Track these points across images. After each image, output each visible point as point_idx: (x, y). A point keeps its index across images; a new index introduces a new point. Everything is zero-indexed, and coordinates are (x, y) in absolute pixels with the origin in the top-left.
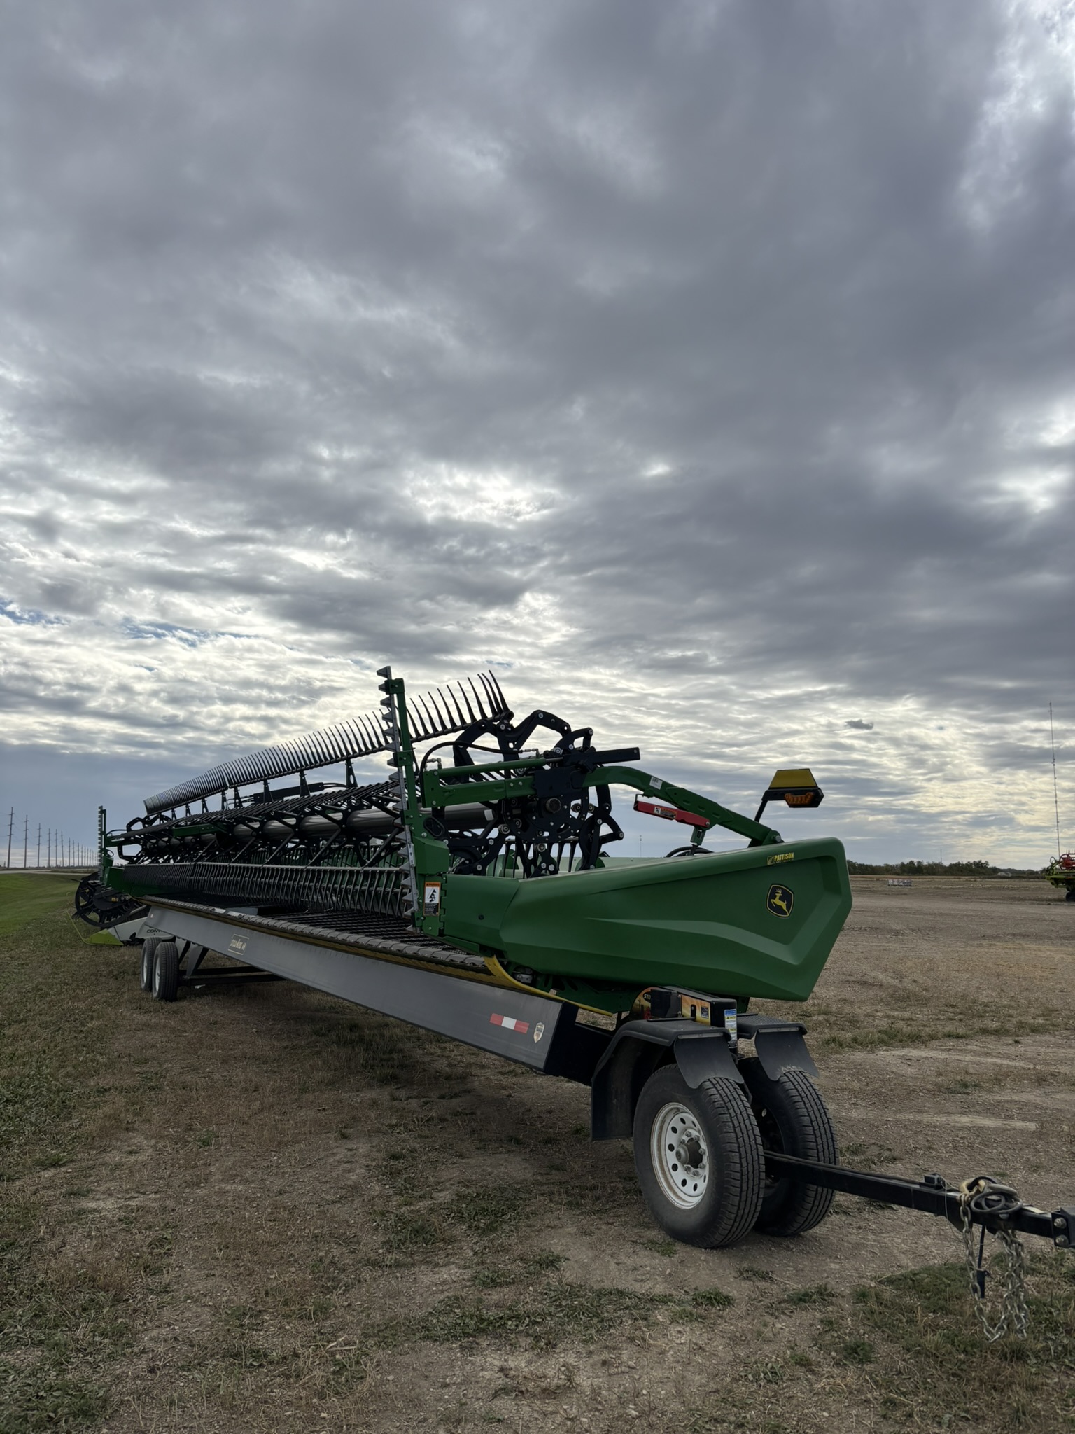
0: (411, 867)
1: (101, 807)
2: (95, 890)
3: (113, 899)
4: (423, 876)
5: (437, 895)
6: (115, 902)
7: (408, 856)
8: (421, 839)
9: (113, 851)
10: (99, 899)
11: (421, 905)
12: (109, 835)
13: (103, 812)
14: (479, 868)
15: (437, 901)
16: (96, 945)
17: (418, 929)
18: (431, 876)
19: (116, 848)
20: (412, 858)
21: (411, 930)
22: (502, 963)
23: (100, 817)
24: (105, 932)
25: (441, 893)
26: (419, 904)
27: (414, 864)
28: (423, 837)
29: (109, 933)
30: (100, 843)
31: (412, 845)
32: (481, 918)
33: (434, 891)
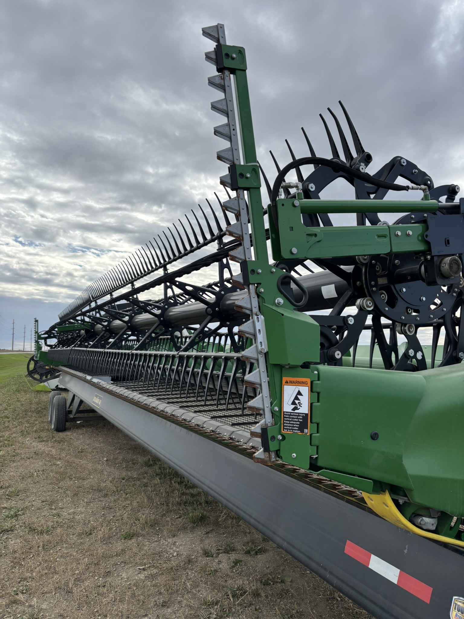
0: (261, 352)
1: (35, 319)
2: (37, 363)
3: (47, 367)
4: (280, 367)
5: (305, 400)
6: (47, 369)
7: (255, 335)
8: (274, 308)
9: (42, 342)
10: (39, 367)
11: (278, 415)
12: (40, 334)
13: (36, 321)
14: (338, 355)
15: (304, 409)
16: (38, 391)
17: (273, 455)
18: (293, 367)
19: (43, 340)
20: (261, 338)
21: (262, 457)
22: (396, 502)
23: (35, 324)
24: (42, 384)
25: (311, 398)
26: (273, 413)
27: (265, 348)
28: (278, 305)
29: (44, 385)
30: (35, 338)
31: (262, 317)
32: (374, 437)
33: (299, 393)
